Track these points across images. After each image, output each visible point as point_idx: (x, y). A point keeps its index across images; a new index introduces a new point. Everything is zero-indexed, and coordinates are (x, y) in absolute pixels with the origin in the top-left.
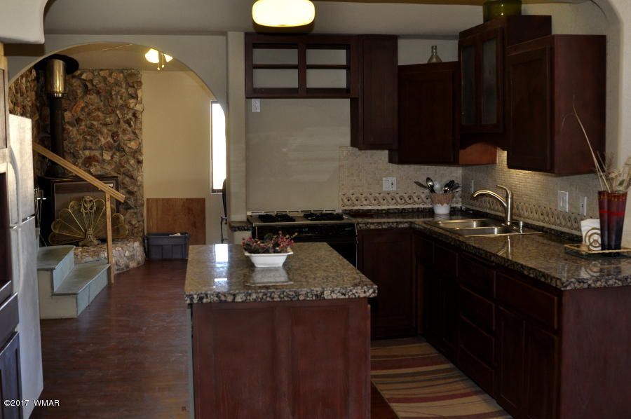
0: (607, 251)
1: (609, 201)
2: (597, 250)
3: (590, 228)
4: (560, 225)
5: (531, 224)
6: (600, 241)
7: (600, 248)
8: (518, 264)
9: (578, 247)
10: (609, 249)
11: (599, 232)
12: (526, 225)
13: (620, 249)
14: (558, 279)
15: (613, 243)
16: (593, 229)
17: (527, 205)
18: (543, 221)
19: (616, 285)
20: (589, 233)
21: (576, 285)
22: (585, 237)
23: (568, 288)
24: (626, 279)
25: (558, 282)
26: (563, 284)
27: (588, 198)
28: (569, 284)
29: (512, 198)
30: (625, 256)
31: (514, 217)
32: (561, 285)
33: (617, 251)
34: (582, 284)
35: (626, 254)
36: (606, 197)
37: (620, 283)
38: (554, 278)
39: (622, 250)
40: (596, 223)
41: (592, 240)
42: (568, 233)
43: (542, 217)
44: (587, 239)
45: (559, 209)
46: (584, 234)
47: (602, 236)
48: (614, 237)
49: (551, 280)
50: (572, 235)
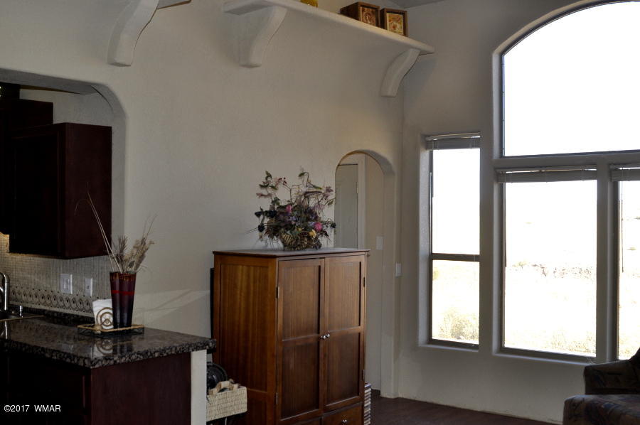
0: (119, 329)
1: (121, 282)
2: (110, 328)
3: (101, 308)
4: (64, 307)
5: (30, 308)
6: (111, 319)
7: (112, 327)
8: (37, 348)
9: (93, 326)
10: (121, 327)
11: (111, 312)
12: (25, 309)
13: (130, 326)
14: (86, 358)
15: (125, 321)
16: (105, 308)
17: (25, 288)
18: (45, 304)
19: (138, 359)
20: (101, 313)
21: (103, 363)
22: (97, 316)
23: (97, 366)
24: (147, 353)
25: (86, 361)
26: (92, 362)
27: (94, 279)
28: (97, 362)
29: (8, 283)
30: (136, 332)
31: (11, 302)
32: (90, 364)
33: (129, 328)
34: (108, 361)
35: (136, 330)
36: (118, 278)
37: (142, 357)
38: (81, 357)
39: (132, 328)
40: (108, 303)
41: (103, 320)
42: (73, 315)
43: (43, 301)
44: (99, 318)
45: (62, 291)
46: (96, 314)
47: (114, 315)
48: (126, 315)
49: (78, 360)
50: (78, 316)
